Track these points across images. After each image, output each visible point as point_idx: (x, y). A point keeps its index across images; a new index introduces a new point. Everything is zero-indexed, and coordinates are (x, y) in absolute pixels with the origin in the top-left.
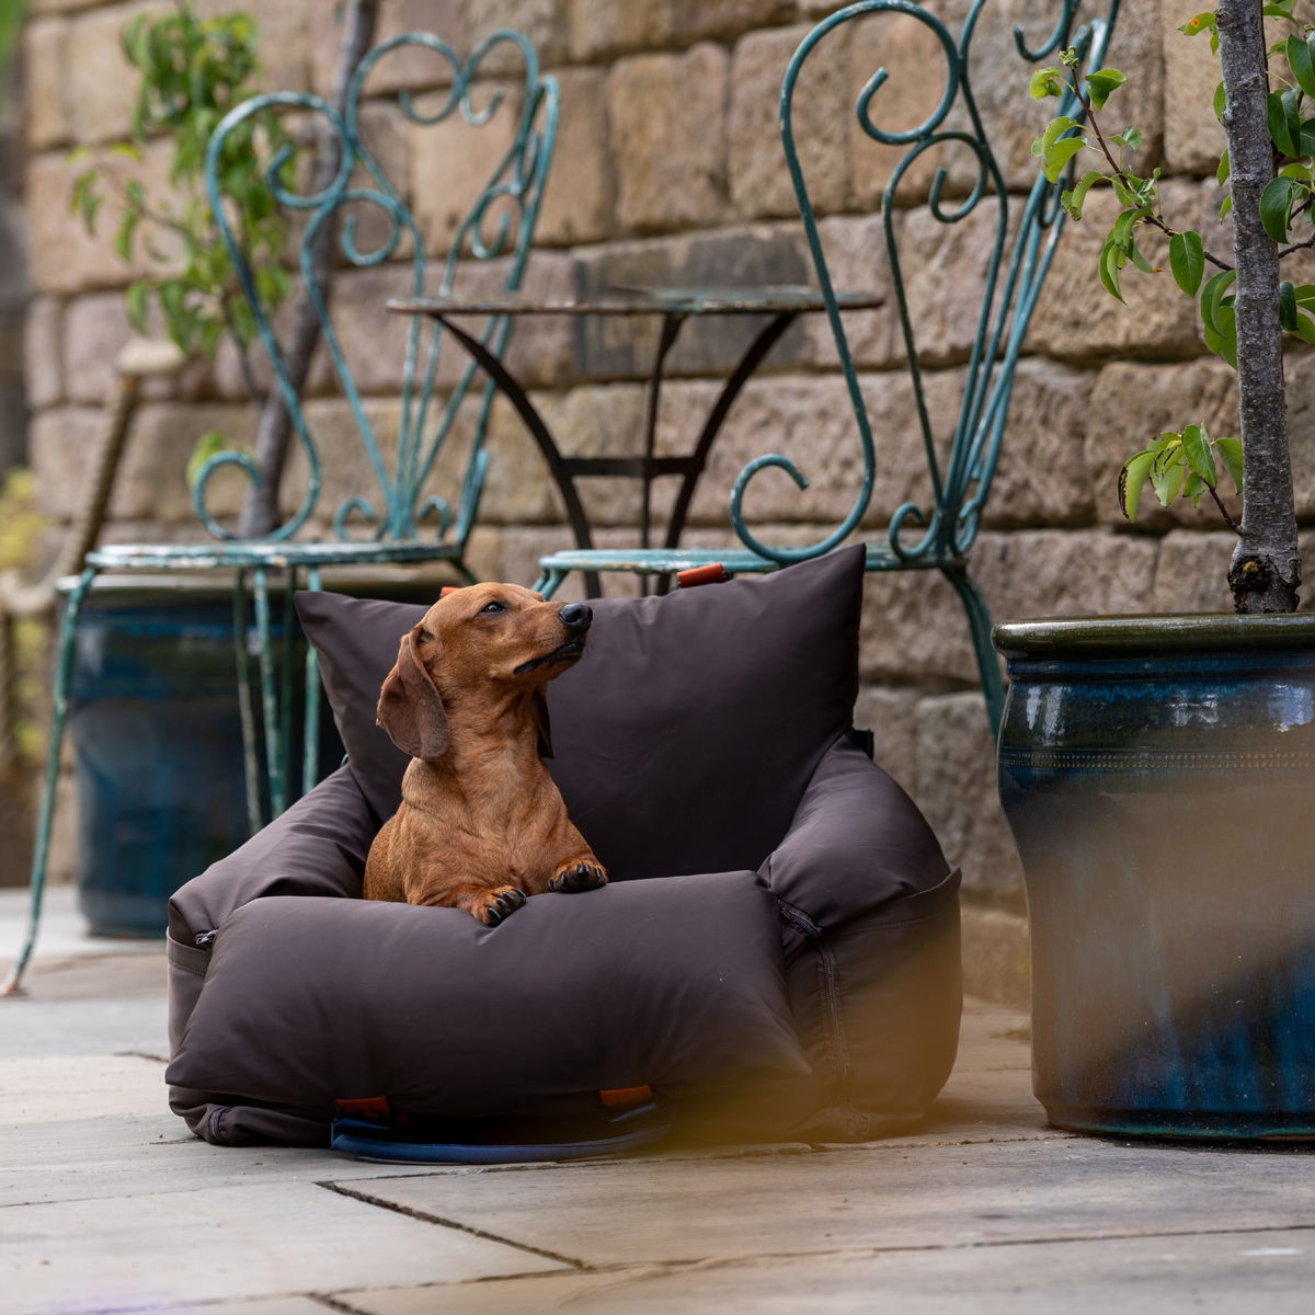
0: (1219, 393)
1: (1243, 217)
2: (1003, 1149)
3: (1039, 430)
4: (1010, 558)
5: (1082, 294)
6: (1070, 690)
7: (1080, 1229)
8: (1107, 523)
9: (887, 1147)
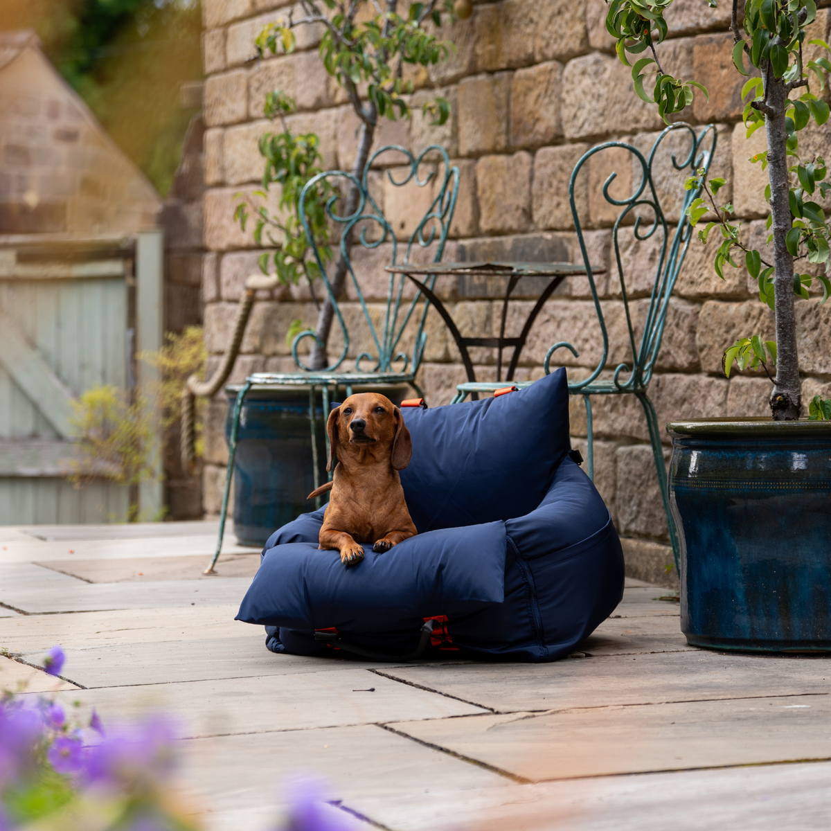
0: (757, 316)
1: (778, 245)
2: (670, 656)
3: (675, 329)
4: (660, 386)
5: (695, 269)
6: (700, 452)
7: (711, 695)
8: (705, 371)
9: (618, 655)
